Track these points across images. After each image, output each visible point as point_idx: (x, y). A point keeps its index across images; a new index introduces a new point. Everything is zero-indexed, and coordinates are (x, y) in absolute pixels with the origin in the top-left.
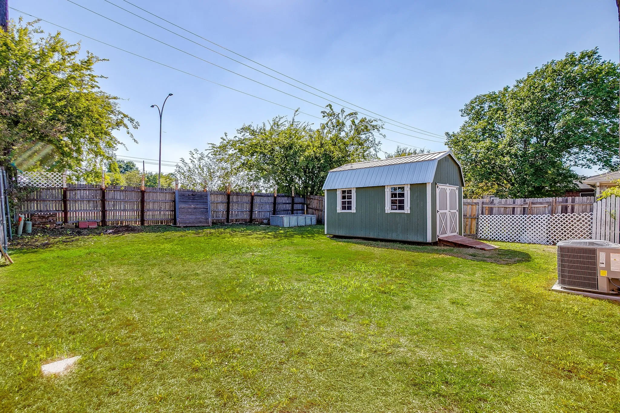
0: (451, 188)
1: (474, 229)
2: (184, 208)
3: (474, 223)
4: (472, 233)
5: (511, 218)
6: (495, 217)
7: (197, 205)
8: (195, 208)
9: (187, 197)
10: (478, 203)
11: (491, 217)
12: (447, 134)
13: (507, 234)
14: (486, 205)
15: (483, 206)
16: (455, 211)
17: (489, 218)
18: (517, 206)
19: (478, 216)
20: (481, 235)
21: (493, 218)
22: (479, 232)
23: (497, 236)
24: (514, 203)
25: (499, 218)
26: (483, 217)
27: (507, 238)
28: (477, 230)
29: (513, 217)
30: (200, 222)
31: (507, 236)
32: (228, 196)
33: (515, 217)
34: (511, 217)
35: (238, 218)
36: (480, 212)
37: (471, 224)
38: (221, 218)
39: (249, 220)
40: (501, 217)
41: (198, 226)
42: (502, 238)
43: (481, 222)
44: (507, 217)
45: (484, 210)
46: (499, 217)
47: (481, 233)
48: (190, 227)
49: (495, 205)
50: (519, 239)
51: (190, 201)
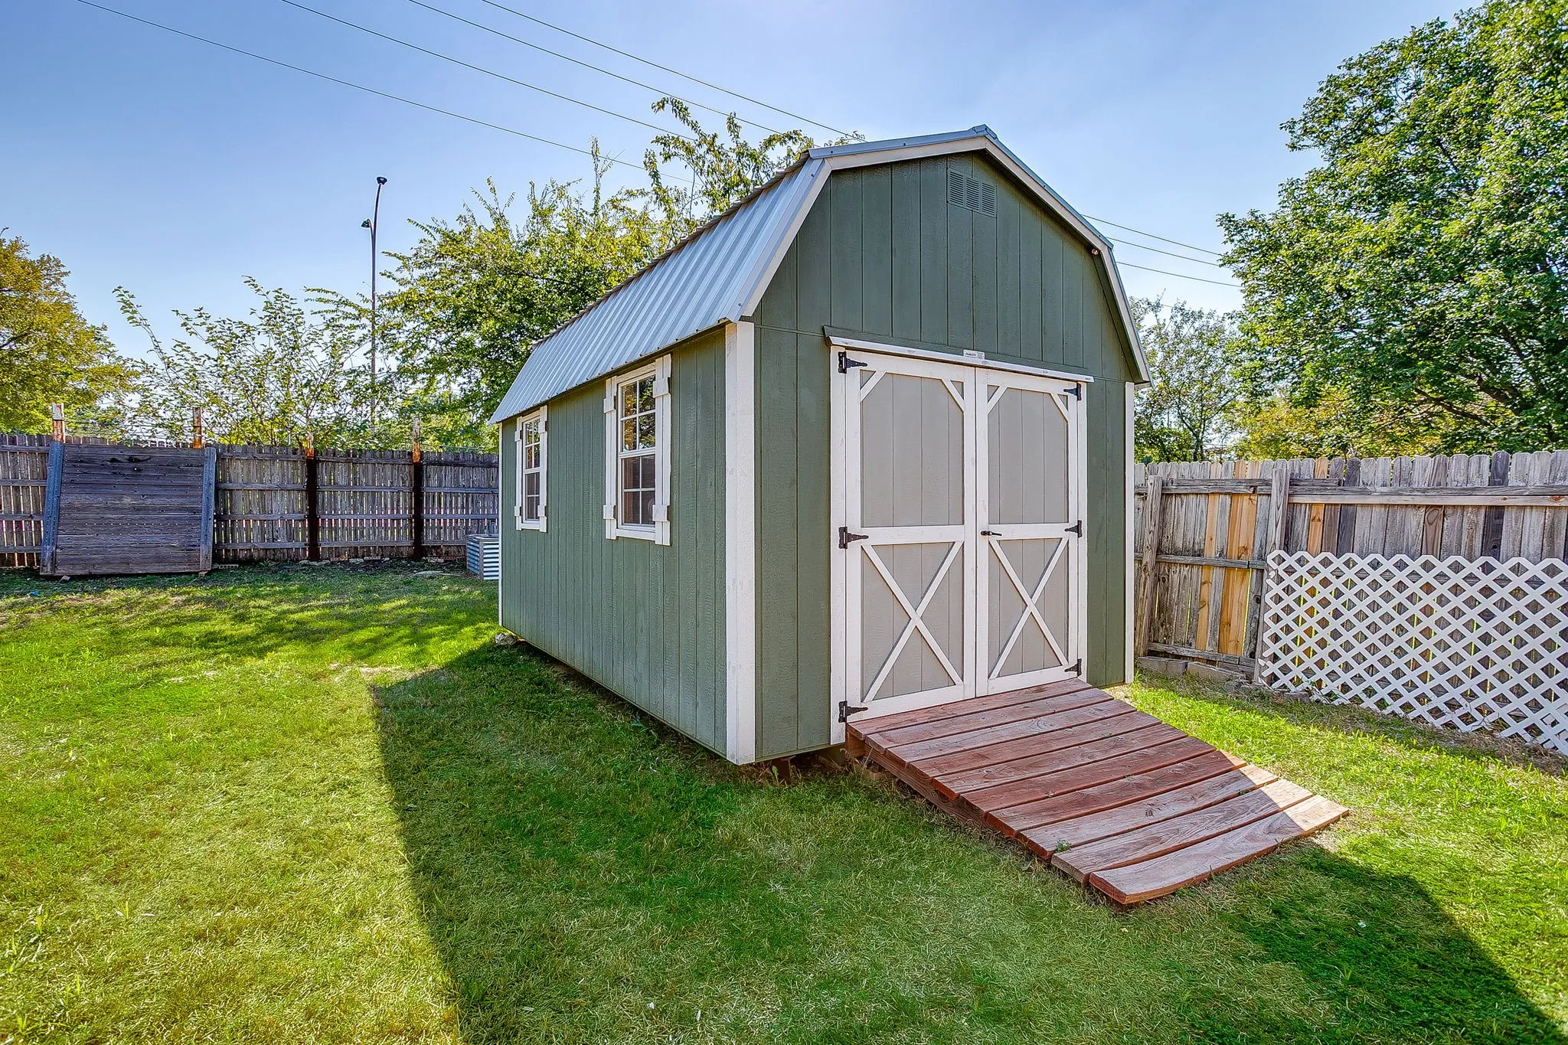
0: (1005, 381)
1: (1240, 627)
2: (84, 509)
3: (1242, 591)
4: (1231, 652)
5: (1471, 579)
6: (1363, 564)
7: (152, 496)
8: (137, 509)
9: (103, 466)
10: (1268, 483)
11: (1338, 563)
12: (1227, 220)
13: (1441, 679)
14: (1310, 493)
15: (1297, 499)
16: (1056, 530)
17: (1326, 572)
18: (1520, 501)
19: (1262, 558)
20: (1274, 668)
21: (1350, 574)
22: (1265, 647)
23: (1371, 681)
24: (1498, 478)
25: (1387, 576)
26: (1291, 561)
27: (1439, 702)
28: (1254, 636)
29: (1487, 569)
30: (160, 559)
31: (1439, 691)
32: (312, 465)
33: (1502, 569)
34: (1473, 568)
35: (364, 541)
36: (1276, 535)
37: (1225, 598)
38: (282, 542)
39: (411, 551)
40: (1400, 566)
41: (144, 575)
42: (1409, 697)
43: (1278, 589)
44: (1442, 567)
45: (1300, 525)
46: (1388, 565)
47: (1275, 658)
48: (108, 576)
49: (1364, 492)
50: (1533, 718)
51: (121, 480)
